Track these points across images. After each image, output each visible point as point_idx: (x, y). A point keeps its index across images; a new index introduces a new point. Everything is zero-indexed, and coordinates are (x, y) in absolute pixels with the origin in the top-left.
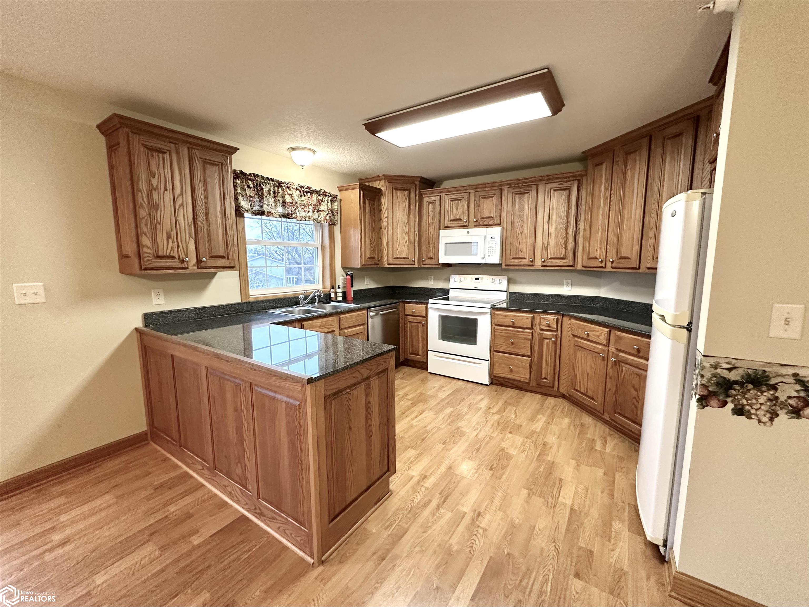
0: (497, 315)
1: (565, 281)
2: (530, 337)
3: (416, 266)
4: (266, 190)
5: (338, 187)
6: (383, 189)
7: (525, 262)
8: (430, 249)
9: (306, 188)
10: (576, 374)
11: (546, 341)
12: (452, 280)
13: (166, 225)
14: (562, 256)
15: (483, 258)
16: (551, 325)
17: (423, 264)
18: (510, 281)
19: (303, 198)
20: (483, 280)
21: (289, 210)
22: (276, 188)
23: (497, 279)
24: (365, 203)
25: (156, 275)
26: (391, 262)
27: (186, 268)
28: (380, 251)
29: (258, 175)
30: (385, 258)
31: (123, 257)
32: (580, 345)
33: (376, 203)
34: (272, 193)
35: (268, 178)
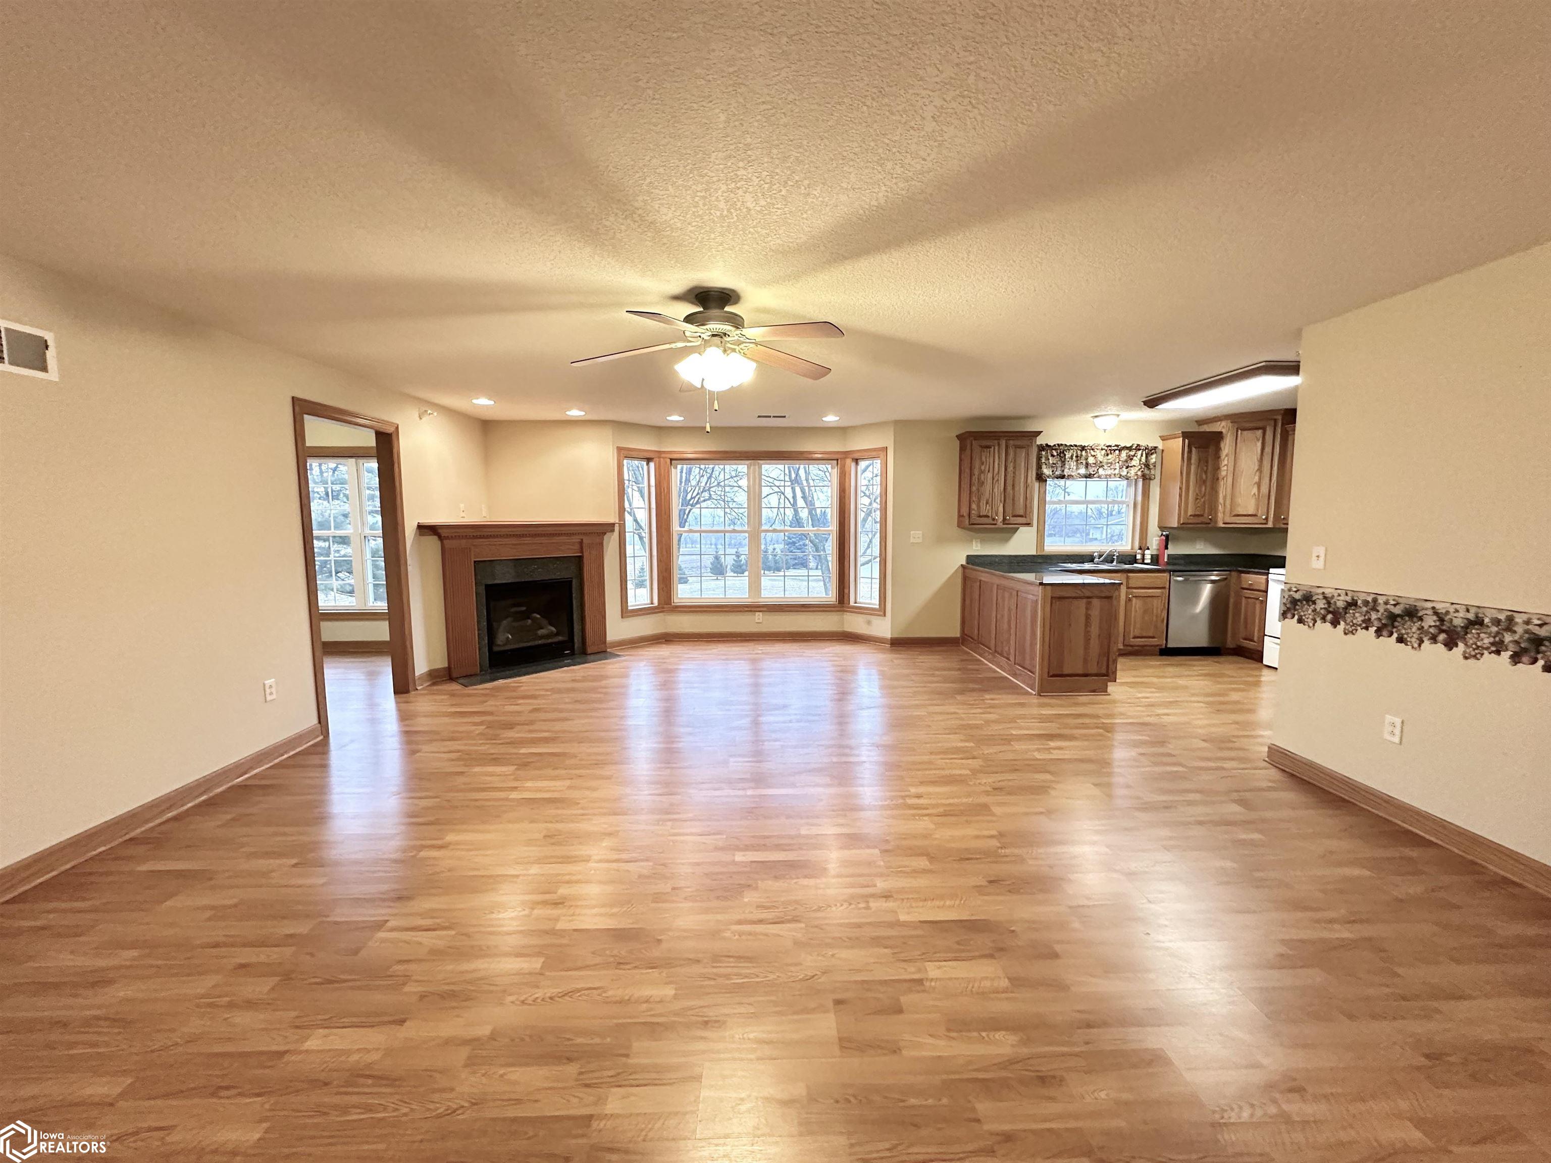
3: (1270, 525)
4: (1068, 455)
5: (1160, 437)
6: (1224, 431)
9: (1114, 446)
13: (987, 495)
17: (1283, 524)
19: (1110, 456)
21: (1091, 471)
22: (1079, 452)
24: (1190, 452)
25: (979, 529)
27: (996, 524)
28: (1213, 509)
29: (1062, 445)
30: (1220, 515)
31: (960, 516)
33: (1211, 450)
34: (1074, 457)
35: (1071, 446)
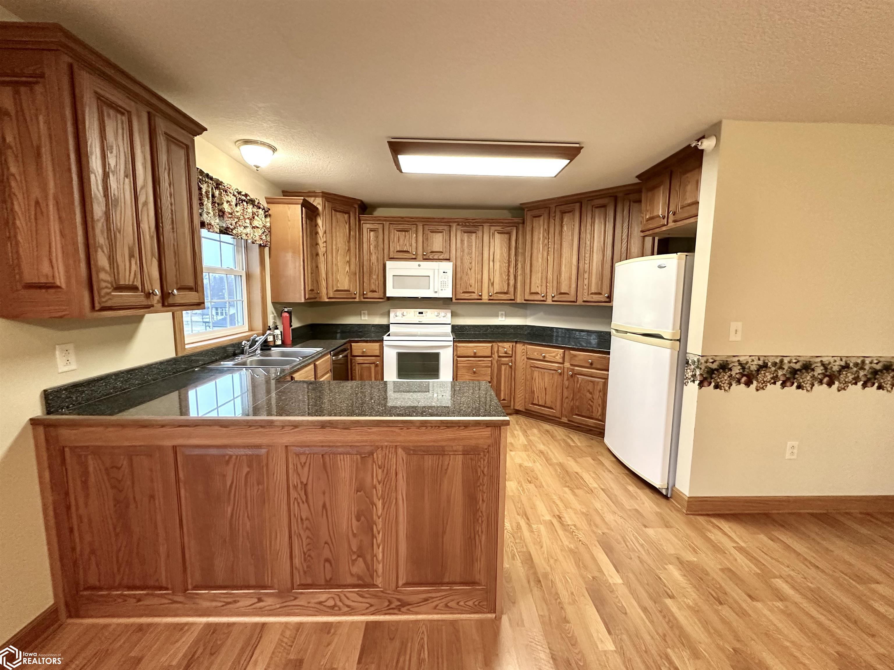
0: (460, 347)
1: (500, 313)
2: (490, 365)
3: (357, 300)
5: (266, 198)
6: (320, 208)
7: (475, 296)
8: (372, 281)
9: (243, 195)
10: (534, 391)
11: (503, 367)
12: (392, 315)
14: (505, 291)
15: (436, 292)
16: (508, 352)
17: (364, 298)
18: (453, 315)
19: (240, 207)
20: (427, 314)
22: (214, 190)
23: (442, 312)
24: (306, 223)
26: (331, 295)
28: (319, 284)
30: (324, 291)
32: (536, 366)
33: (314, 223)
